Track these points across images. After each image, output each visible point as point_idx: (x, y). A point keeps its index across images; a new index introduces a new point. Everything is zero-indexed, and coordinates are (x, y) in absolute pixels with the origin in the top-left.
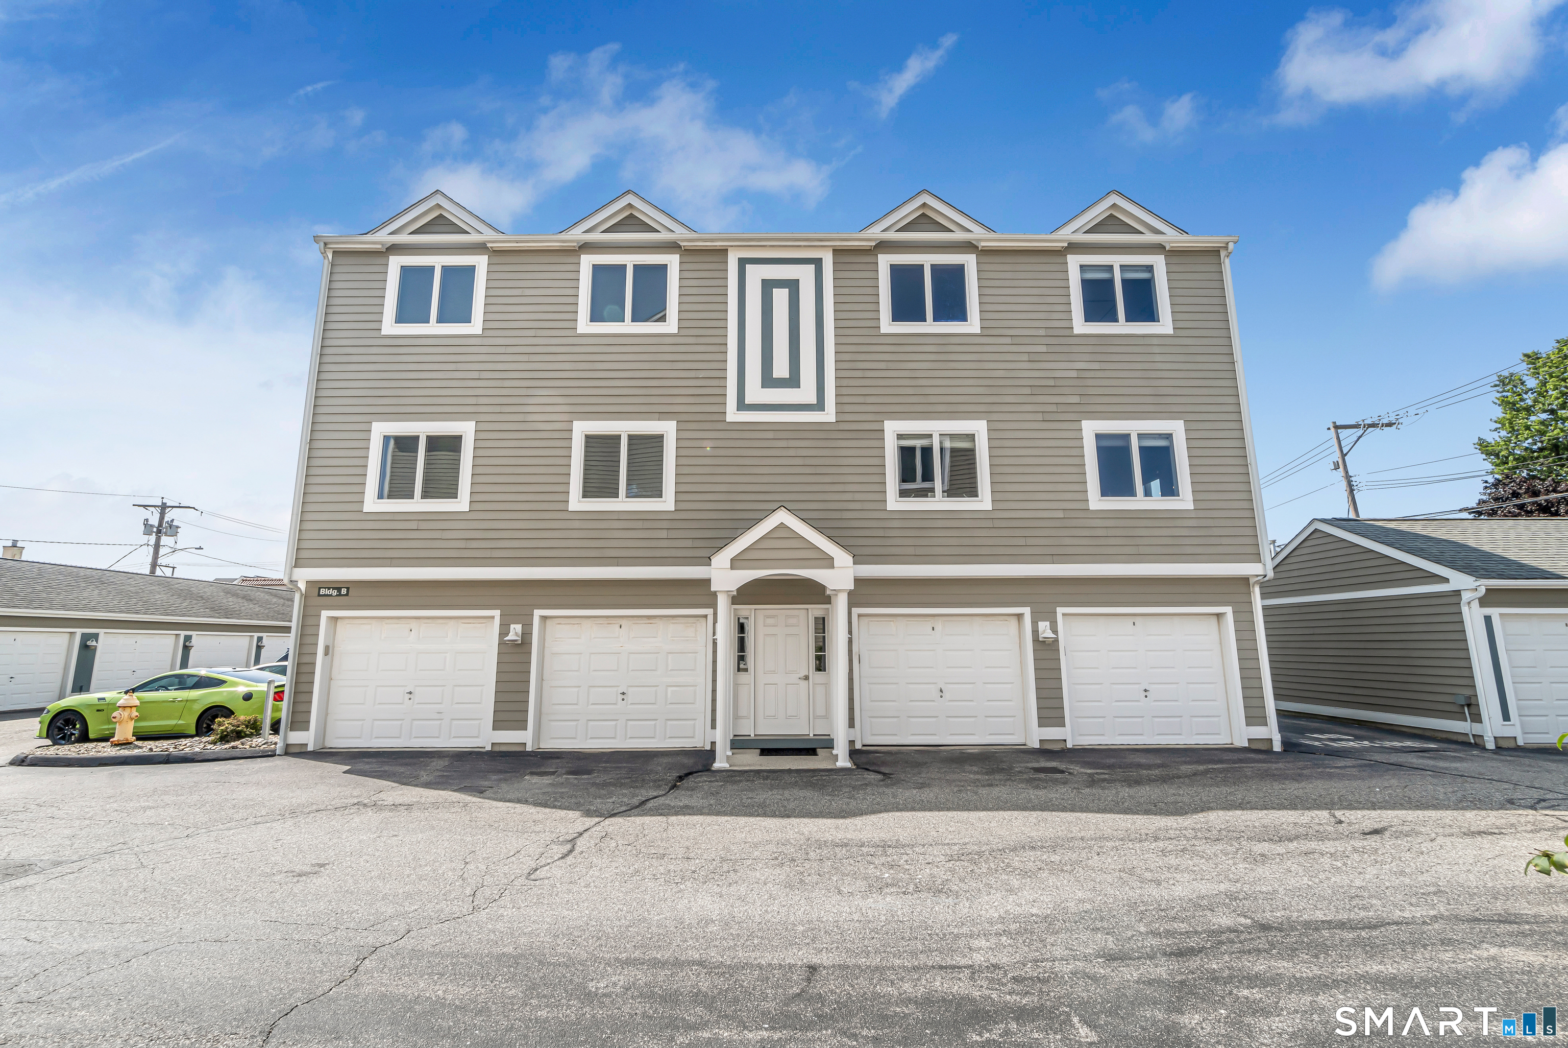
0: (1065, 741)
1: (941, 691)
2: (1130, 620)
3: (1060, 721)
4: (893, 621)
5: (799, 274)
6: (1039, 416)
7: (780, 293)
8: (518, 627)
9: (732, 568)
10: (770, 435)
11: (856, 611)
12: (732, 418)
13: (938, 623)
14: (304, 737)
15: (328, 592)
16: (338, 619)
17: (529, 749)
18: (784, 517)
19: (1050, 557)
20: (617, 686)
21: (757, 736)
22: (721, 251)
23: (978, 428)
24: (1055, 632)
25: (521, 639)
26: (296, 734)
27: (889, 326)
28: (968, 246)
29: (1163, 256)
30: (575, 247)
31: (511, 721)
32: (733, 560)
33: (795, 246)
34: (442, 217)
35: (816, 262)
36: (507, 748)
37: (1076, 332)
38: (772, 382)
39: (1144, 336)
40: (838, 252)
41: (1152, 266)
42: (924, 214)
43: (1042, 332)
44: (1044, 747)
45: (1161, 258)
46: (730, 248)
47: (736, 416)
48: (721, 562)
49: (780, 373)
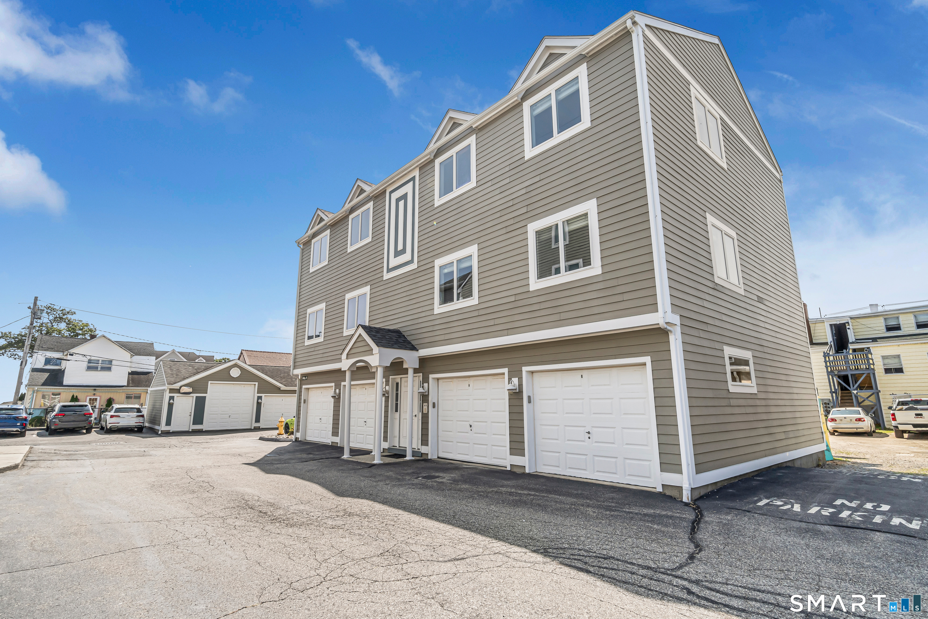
0: (525, 467)
3: (521, 452)
4: (452, 381)
5: (408, 189)
6: (504, 231)
7: (401, 203)
8: (337, 391)
9: (347, 358)
10: (396, 283)
11: (431, 376)
12: (385, 278)
13: (471, 381)
14: (299, 435)
15: (304, 378)
16: (308, 389)
17: (339, 446)
18: (361, 331)
19: (506, 331)
20: (364, 418)
21: (399, 447)
22: (384, 192)
23: (473, 250)
24: (520, 385)
25: (337, 396)
26: (297, 433)
27: (438, 202)
28: (471, 131)
29: (586, 63)
30: (348, 213)
31: (335, 433)
32: (347, 355)
33: (406, 174)
34: (321, 218)
35: (413, 179)
36: (334, 445)
37: (526, 158)
38: (398, 254)
39: (569, 139)
40: (421, 168)
41: (577, 77)
42: (454, 123)
43: (507, 169)
44: (512, 470)
45: (584, 66)
46: (387, 188)
47: (387, 276)
48: (344, 356)
49: (400, 247)
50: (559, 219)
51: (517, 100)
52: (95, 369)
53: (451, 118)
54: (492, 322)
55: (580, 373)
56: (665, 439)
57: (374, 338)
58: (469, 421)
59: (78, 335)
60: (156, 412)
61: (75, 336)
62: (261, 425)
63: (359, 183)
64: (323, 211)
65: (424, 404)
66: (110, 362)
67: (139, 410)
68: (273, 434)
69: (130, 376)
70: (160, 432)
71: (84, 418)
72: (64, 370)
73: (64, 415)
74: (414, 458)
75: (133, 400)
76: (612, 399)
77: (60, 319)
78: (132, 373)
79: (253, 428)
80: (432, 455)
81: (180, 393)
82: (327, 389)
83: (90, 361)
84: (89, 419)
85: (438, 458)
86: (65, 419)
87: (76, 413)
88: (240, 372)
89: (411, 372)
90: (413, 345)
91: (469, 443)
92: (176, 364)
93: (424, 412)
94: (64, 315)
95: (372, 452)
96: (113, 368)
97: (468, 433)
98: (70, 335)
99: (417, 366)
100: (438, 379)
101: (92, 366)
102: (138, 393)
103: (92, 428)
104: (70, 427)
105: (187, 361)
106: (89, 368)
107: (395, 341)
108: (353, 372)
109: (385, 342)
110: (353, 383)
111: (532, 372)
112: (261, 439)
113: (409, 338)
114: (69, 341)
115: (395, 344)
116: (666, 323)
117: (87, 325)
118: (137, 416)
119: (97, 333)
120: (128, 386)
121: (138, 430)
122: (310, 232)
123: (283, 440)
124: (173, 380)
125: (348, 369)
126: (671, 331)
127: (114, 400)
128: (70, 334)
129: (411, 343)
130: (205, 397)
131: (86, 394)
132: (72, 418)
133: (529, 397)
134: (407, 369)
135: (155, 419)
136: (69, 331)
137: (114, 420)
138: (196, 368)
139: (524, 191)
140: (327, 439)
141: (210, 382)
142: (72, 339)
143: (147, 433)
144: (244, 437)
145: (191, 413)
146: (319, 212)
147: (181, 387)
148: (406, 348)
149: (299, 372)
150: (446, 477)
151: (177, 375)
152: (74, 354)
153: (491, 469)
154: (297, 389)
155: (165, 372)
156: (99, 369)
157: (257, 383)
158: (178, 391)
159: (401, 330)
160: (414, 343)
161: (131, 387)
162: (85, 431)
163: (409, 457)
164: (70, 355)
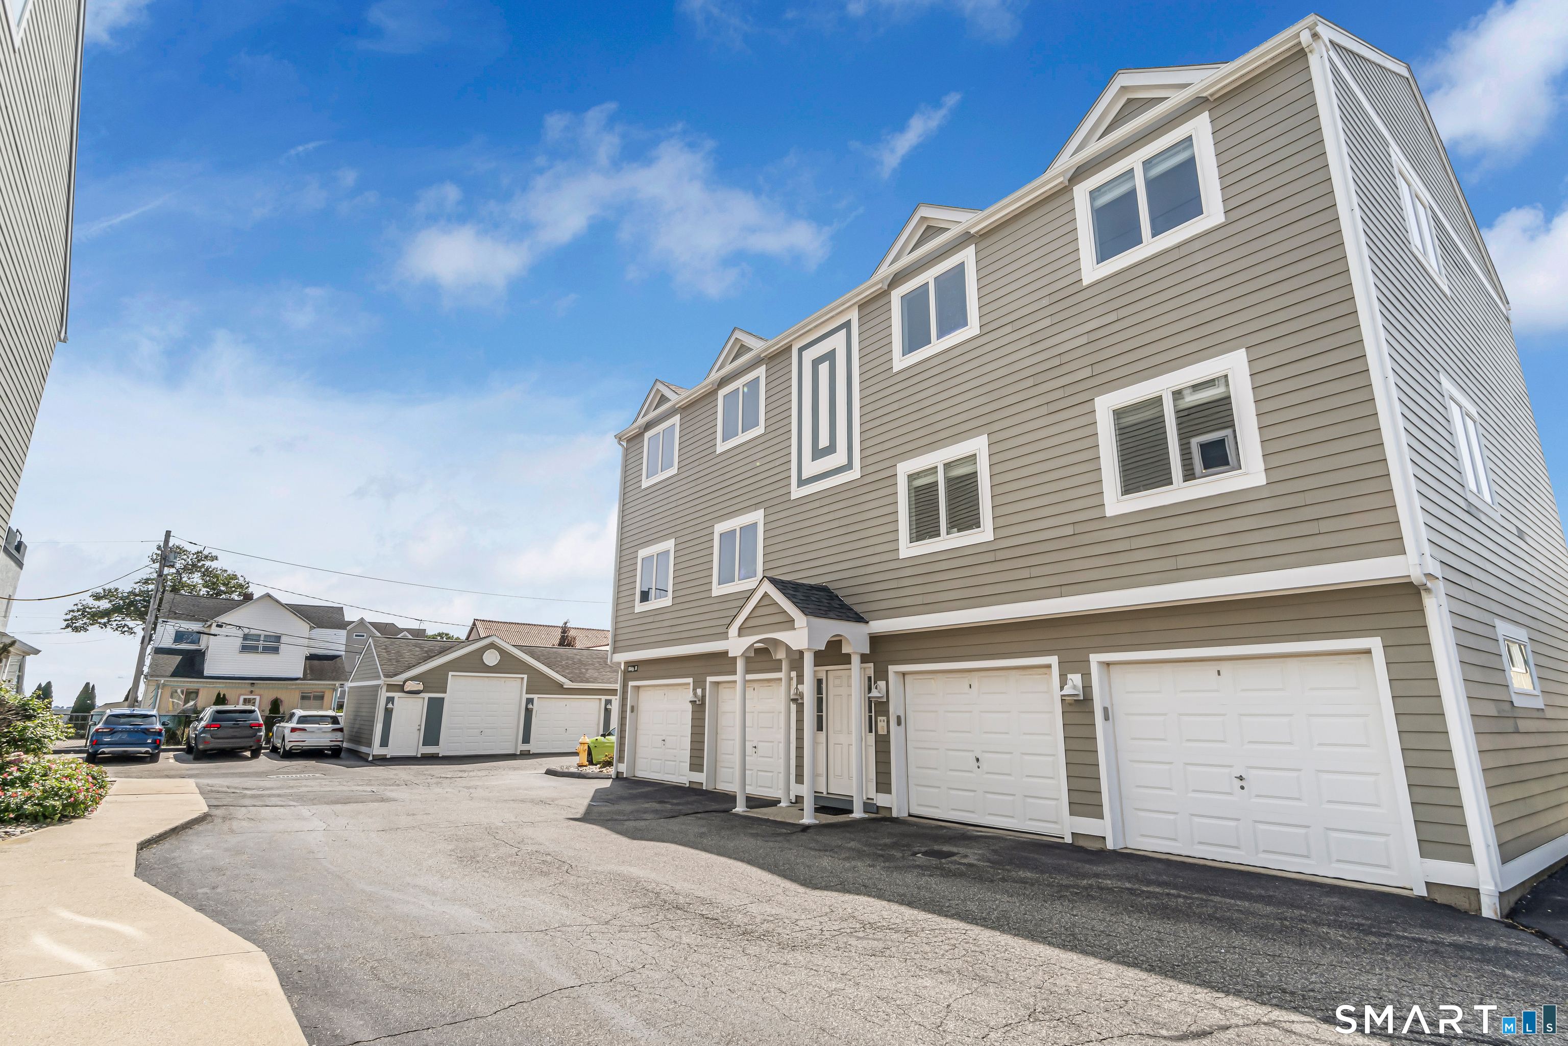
0: (1104, 838)
1: (978, 760)
2: (1213, 667)
3: (1096, 811)
4: (933, 679)
5: (837, 342)
6: (1044, 410)
7: (824, 368)
8: (699, 691)
9: (739, 635)
10: (817, 504)
11: (892, 669)
12: (794, 496)
13: (975, 680)
14: (623, 768)
15: (631, 669)
16: (638, 687)
17: (704, 788)
18: (767, 587)
19: (1058, 589)
20: (753, 741)
21: (828, 793)
22: (788, 348)
23: (979, 445)
24: (1087, 687)
25: (699, 701)
26: (620, 765)
27: (900, 362)
28: (966, 239)
29: (1207, 113)
30: (716, 387)
31: (696, 764)
32: (740, 629)
33: (832, 317)
34: (662, 395)
35: (847, 325)
36: (695, 786)
37: (1085, 283)
38: (818, 454)
39: (1179, 246)
40: (862, 306)
41: (1190, 138)
42: (928, 227)
43: (1045, 302)
44: (1076, 844)
45: (1205, 117)
46: (793, 343)
47: (797, 493)
48: (733, 630)
49: (824, 442)
50: (1165, 387)
51: (1061, 183)
52: (253, 649)
53: (923, 219)
54: (1025, 574)
55: (1215, 666)
56: (1423, 795)
57: (795, 600)
58: (973, 751)
59: (219, 593)
60: (362, 722)
61: (217, 594)
62: (533, 747)
63: (738, 335)
64: (666, 384)
65: (879, 718)
66: (278, 638)
67: (335, 720)
68: (570, 764)
69: (308, 662)
70: (370, 758)
71: (249, 732)
72: (205, 651)
73: (219, 727)
74: (867, 816)
75: (313, 702)
76: (1291, 715)
77: (192, 568)
78: (311, 658)
79: (519, 753)
80: (899, 810)
81: (404, 691)
82: (676, 687)
83: (246, 637)
84: (258, 734)
85: (910, 815)
86: (221, 733)
87: (238, 724)
88: (499, 658)
89: (855, 659)
90: (856, 613)
91: (975, 791)
92: (394, 642)
93: (880, 732)
94: (199, 561)
95: (779, 802)
96: (282, 647)
97: (971, 772)
98: (208, 594)
99: (867, 651)
100: (904, 674)
101: (250, 644)
102: (319, 690)
103: (261, 748)
104: (228, 747)
105: (411, 637)
106: (245, 649)
107: (827, 605)
108: (748, 660)
109: (813, 606)
110: (749, 677)
111: (1108, 664)
112: (550, 772)
113: (847, 601)
114: (211, 603)
115: (830, 611)
116: (1425, 575)
117: (235, 577)
118: (333, 730)
119: (250, 590)
120: (304, 679)
121: (333, 754)
122: (641, 421)
123: (594, 776)
124: (391, 669)
125: (742, 655)
126: (1428, 590)
127: (282, 701)
128: (208, 592)
129: (852, 609)
130: (443, 699)
131: (239, 691)
132: (231, 732)
133: (1106, 710)
134: (848, 656)
135: (361, 735)
136: (207, 587)
137: (296, 736)
138: (426, 649)
139: (1084, 340)
140: (682, 775)
141: (451, 674)
142: (214, 600)
143: (347, 759)
144: (515, 769)
145: (420, 725)
146: (660, 386)
147: (405, 682)
148: (848, 619)
149: (622, 658)
150: (972, 856)
151: (398, 661)
152: (224, 625)
153: (1033, 841)
154: (618, 688)
155: (379, 657)
156: (260, 649)
157: (525, 676)
158: (401, 688)
159: (831, 586)
160: (857, 609)
161: (310, 680)
162: (248, 754)
163: (858, 813)
164: (218, 626)
